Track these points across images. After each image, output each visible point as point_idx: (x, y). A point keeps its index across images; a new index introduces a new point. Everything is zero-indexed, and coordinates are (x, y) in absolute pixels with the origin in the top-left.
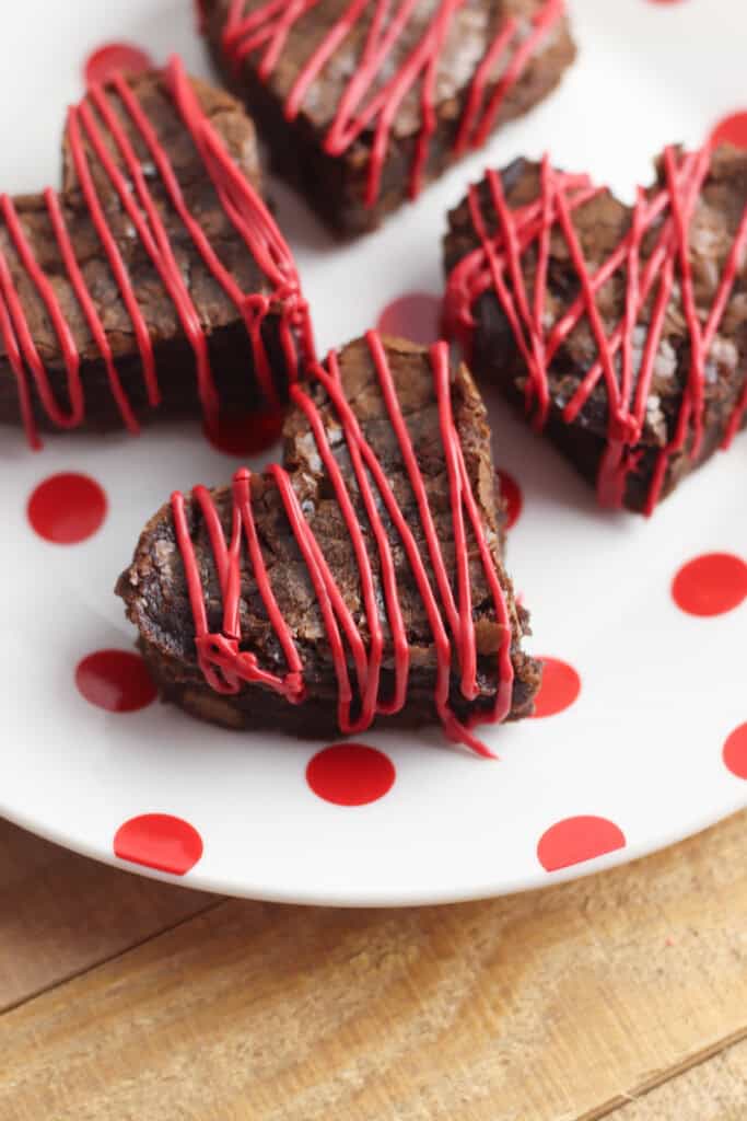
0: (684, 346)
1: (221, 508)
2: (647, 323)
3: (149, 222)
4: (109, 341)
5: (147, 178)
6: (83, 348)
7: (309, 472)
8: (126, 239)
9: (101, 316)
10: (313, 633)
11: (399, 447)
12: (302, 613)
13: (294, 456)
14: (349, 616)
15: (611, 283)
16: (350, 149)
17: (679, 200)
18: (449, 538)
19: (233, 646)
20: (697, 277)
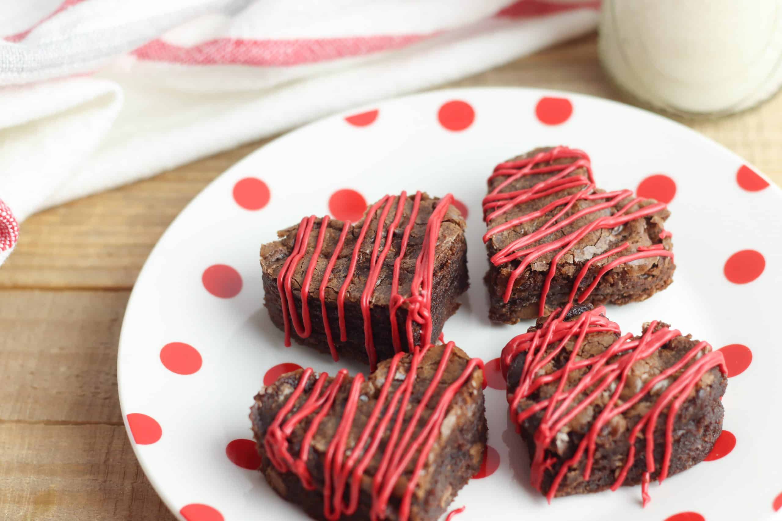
1: (325, 385)
2: (587, 393)
3: (380, 252)
4: (325, 292)
6: (311, 290)
7: (373, 383)
8: (365, 253)
9: (330, 280)
10: (321, 447)
11: (424, 393)
12: (324, 437)
13: (372, 374)
14: (342, 448)
15: (581, 369)
16: (506, 265)
17: (642, 347)
19: (281, 436)
20: (629, 385)
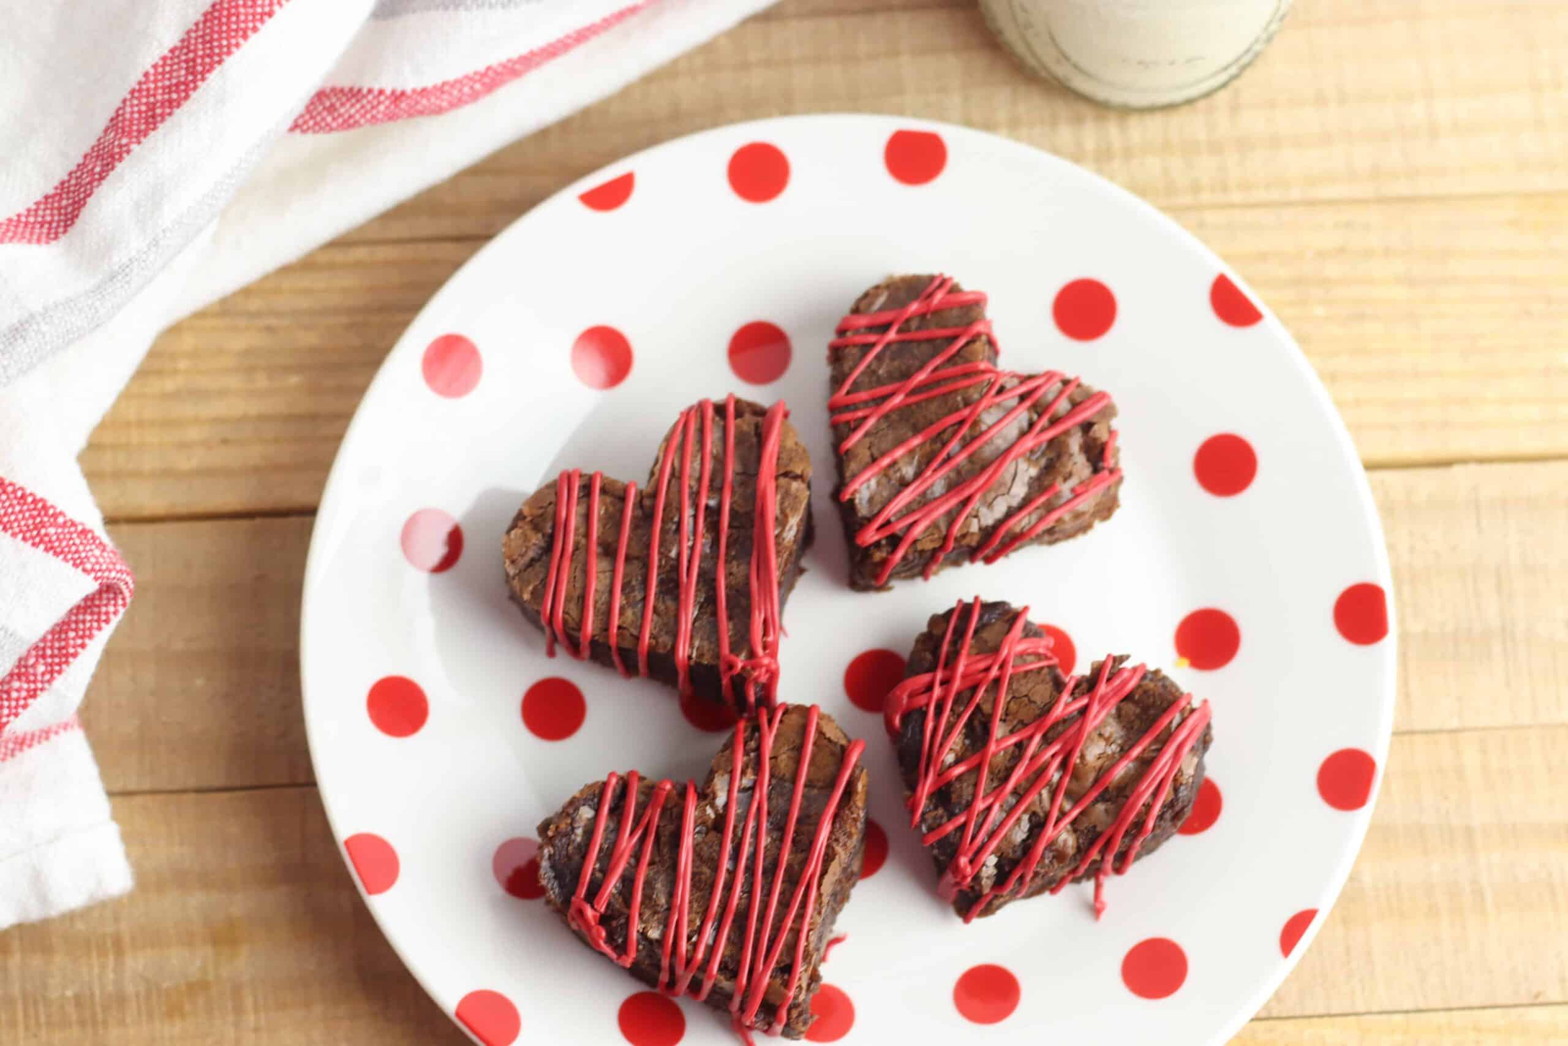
0: (1038, 826)
1: (642, 798)
2: (1020, 794)
3: (692, 549)
4: (618, 635)
5: (707, 507)
6: (597, 632)
7: (713, 806)
8: (668, 557)
9: (622, 610)
10: (654, 934)
11: (787, 814)
12: (655, 913)
13: (709, 787)
14: (685, 931)
15: (1011, 749)
16: (877, 545)
17: (1095, 708)
18: (785, 904)
19: (594, 917)
20: (1076, 776)
